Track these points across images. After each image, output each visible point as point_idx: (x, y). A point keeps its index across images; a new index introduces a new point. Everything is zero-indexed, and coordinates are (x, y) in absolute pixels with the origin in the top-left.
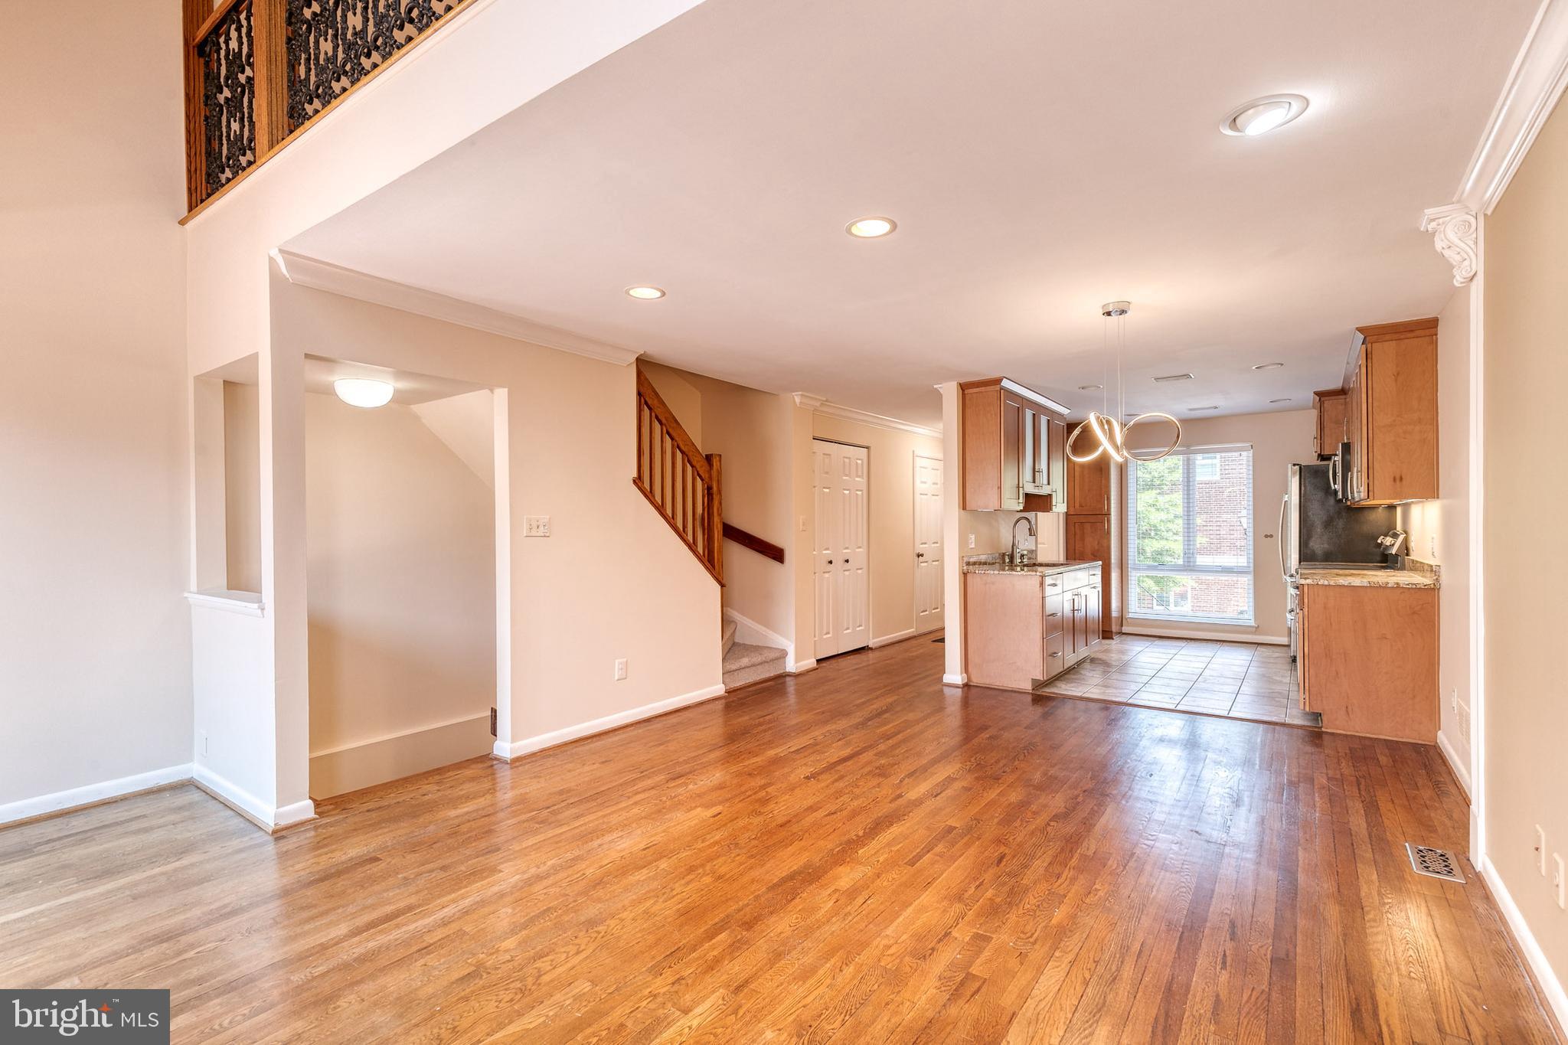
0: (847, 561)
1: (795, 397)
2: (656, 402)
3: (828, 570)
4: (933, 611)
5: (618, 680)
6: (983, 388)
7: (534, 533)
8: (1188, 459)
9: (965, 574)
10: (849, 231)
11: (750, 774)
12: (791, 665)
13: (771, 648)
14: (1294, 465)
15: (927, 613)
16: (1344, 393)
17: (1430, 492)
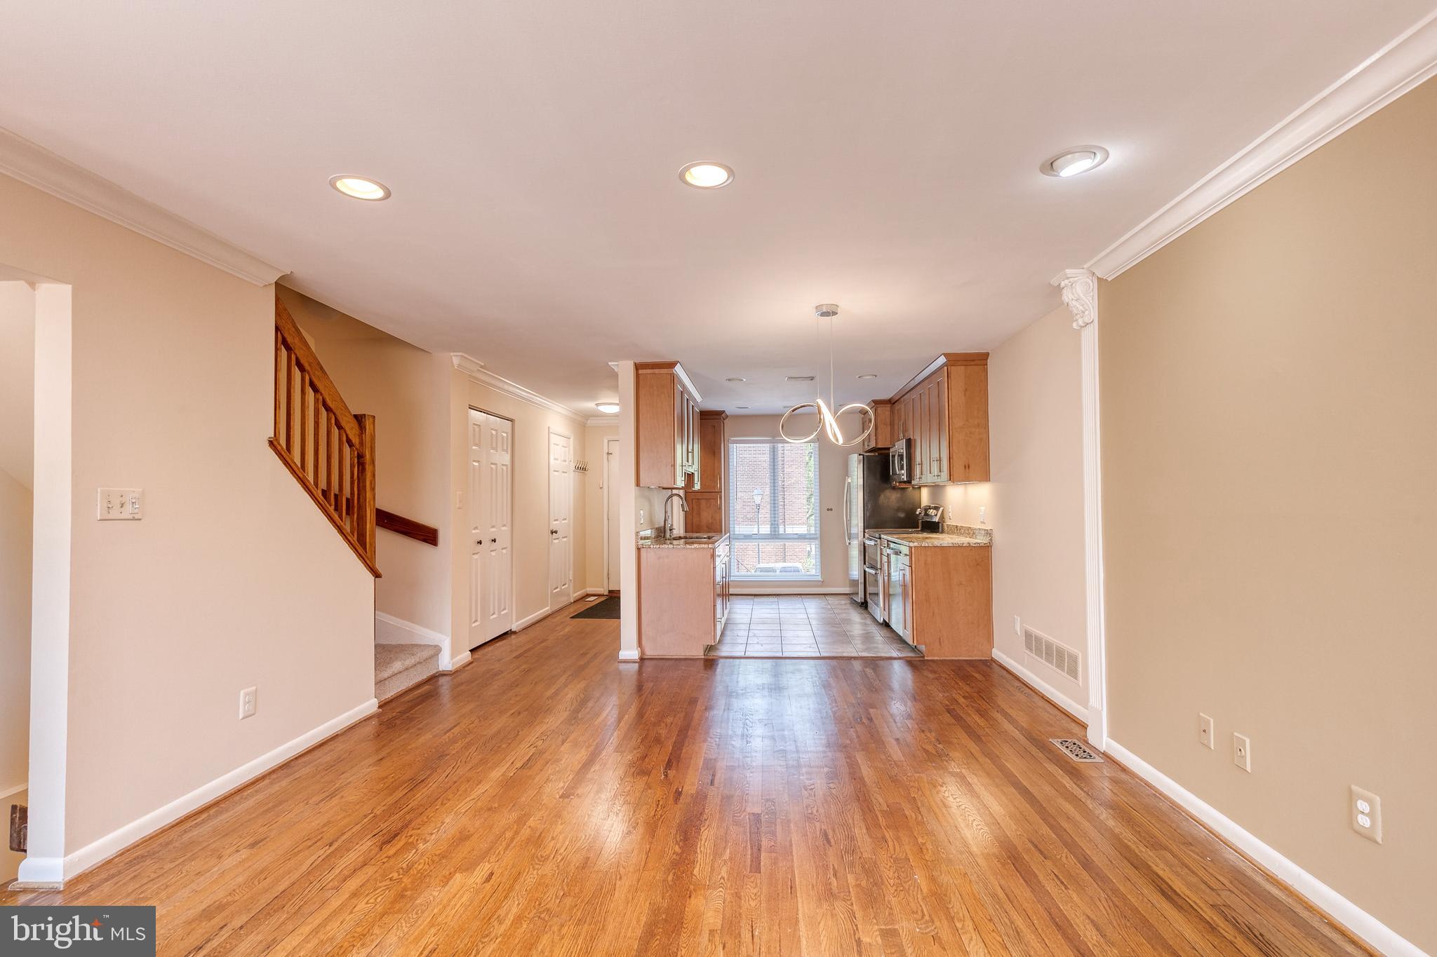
0: (494, 541)
1: (453, 358)
2: (297, 340)
3: (477, 552)
4: (563, 587)
5: (243, 718)
6: (657, 370)
7: (115, 514)
8: (774, 447)
9: (639, 549)
10: (682, 177)
11: (489, 809)
12: (446, 662)
13: (420, 646)
14: (860, 455)
15: (558, 589)
16: (891, 402)
17: (985, 477)
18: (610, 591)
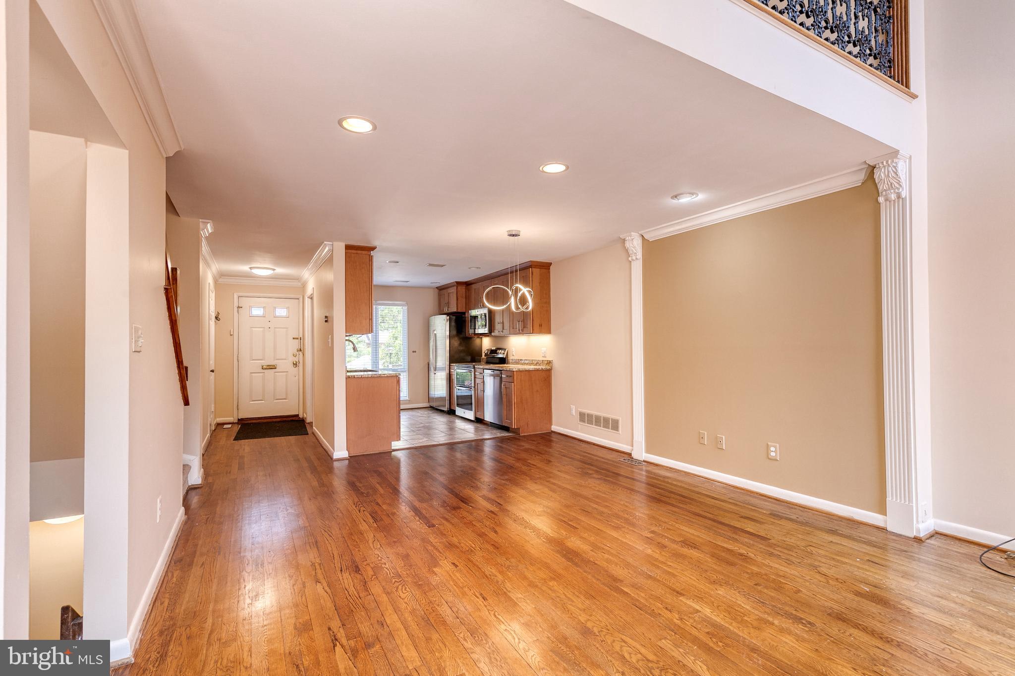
1: (201, 224)
7: (137, 347)
12: (196, 477)
16: (468, 284)
17: (548, 331)
18: (239, 420)
